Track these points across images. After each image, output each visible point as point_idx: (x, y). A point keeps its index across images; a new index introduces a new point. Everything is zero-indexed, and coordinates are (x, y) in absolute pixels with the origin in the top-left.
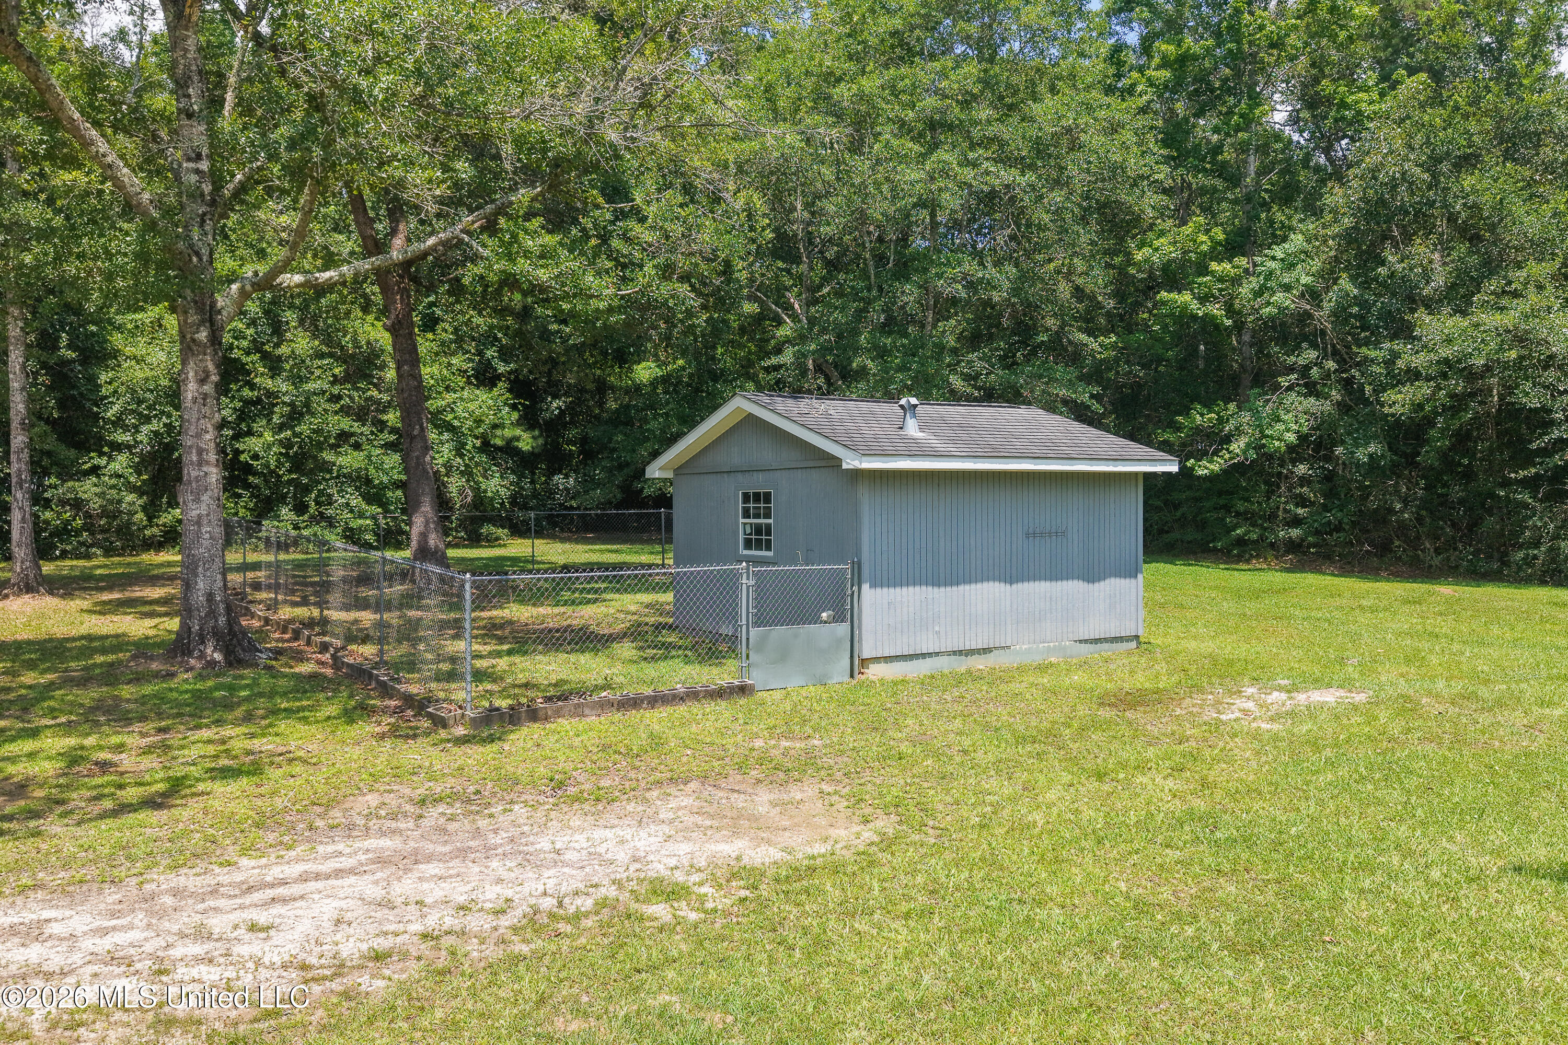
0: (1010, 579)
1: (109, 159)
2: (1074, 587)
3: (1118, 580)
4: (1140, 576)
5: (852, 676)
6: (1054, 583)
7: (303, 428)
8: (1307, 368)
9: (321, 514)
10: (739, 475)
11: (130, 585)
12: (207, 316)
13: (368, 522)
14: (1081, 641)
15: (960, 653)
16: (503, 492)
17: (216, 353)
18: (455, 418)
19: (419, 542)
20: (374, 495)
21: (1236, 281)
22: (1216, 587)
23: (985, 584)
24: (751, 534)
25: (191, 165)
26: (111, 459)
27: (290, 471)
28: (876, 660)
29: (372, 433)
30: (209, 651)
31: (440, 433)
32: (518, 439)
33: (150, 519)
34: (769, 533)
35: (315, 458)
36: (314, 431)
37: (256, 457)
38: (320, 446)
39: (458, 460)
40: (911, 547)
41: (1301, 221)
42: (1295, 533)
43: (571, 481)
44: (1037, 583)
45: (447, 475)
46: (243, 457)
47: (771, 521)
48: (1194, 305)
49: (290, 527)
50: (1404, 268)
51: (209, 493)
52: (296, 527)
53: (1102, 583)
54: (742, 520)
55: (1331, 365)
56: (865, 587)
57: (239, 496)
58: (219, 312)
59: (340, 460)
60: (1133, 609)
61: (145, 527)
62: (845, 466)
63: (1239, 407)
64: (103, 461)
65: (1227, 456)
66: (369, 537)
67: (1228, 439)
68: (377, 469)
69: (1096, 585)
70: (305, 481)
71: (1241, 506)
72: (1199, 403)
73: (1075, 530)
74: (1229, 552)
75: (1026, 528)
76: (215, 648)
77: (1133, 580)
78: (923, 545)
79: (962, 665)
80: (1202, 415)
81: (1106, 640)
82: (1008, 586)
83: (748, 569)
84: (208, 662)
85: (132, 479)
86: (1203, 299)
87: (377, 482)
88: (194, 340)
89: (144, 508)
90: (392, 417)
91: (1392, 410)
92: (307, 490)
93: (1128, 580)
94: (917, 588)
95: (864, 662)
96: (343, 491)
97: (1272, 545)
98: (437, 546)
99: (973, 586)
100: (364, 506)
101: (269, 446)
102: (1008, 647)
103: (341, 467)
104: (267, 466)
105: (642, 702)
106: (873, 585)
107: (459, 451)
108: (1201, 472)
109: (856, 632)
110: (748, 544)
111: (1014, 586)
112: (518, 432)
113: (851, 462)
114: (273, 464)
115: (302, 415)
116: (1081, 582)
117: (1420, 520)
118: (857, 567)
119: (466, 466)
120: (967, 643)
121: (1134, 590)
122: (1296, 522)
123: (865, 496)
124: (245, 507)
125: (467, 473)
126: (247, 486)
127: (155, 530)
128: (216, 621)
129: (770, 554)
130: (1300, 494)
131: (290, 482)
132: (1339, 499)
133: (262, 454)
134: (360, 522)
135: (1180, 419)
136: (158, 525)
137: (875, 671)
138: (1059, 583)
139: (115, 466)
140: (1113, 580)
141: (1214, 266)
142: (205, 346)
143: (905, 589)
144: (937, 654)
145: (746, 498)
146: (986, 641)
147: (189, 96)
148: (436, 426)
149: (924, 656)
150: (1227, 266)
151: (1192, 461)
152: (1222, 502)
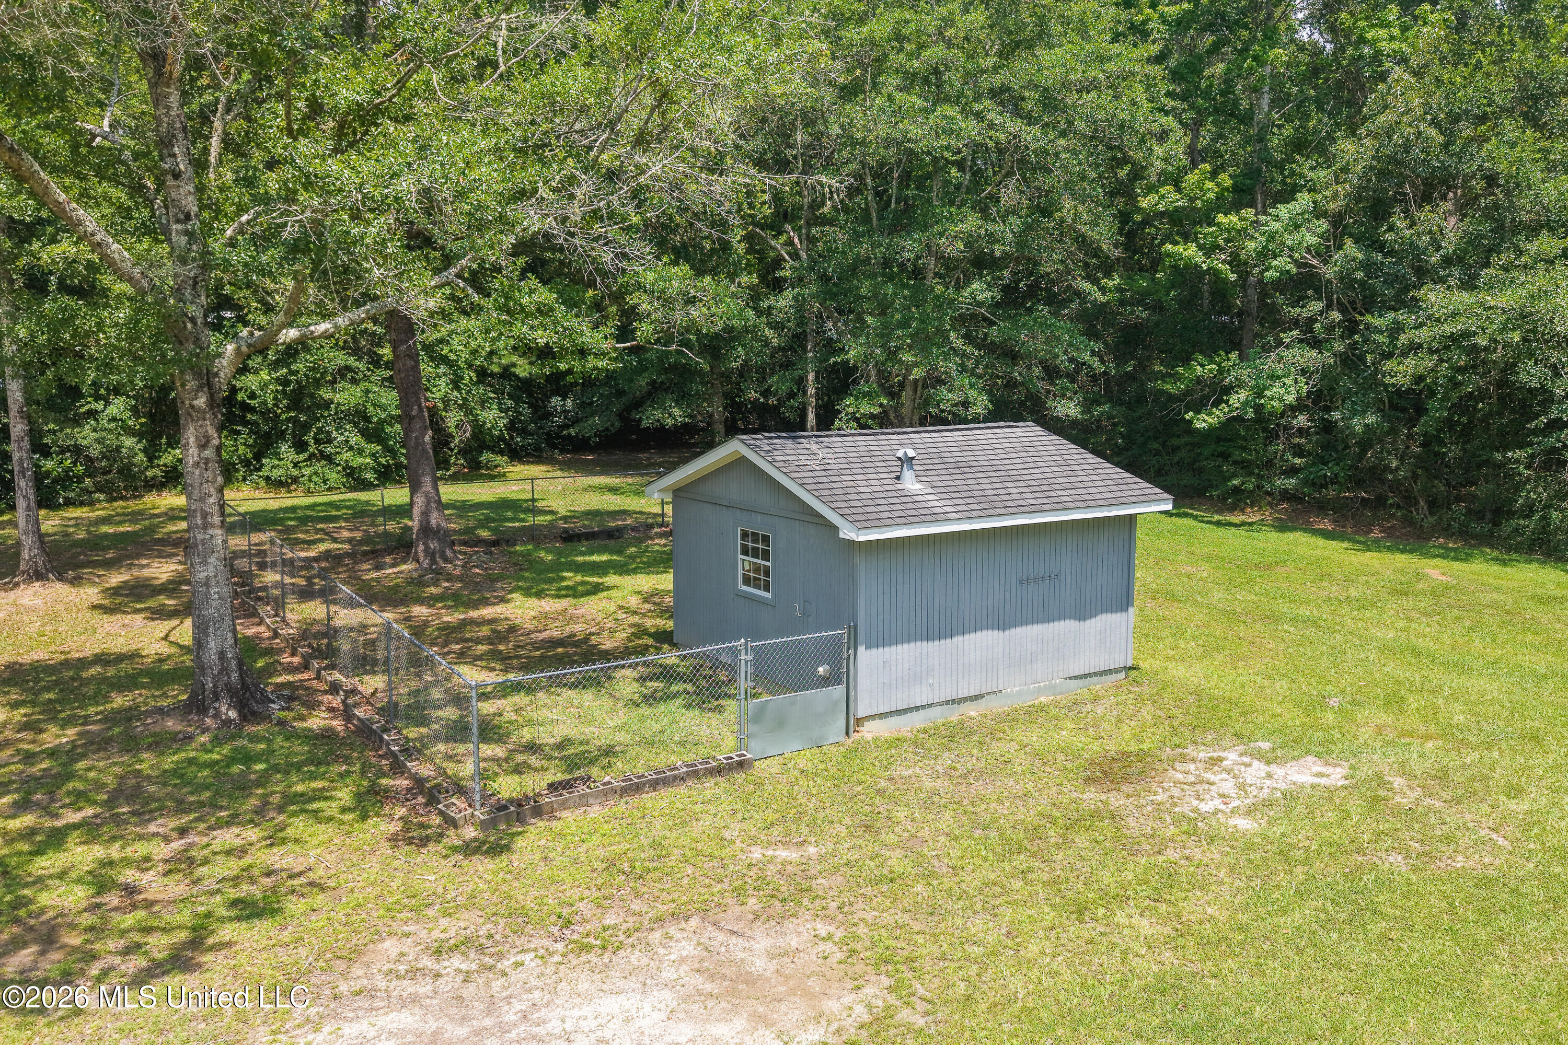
0: (1003, 625)
1: (98, 238)
2: (1066, 626)
3: (1109, 615)
4: (1130, 609)
5: (847, 733)
6: (1046, 625)
7: (299, 366)
8: (1312, 320)
9: (321, 452)
10: (738, 512)
11: (138, 556)
12: (204, 381)
13: (368, 460)
14: (1070, 678)
15: (953, 702)
16: (502, 423)
17: (216, 417)
18: (451, 351)
19: (421, 522)
20: (374, 434)
21: (1243, 233)
22: (1208, 558)
23: (979, 634)
24: (749, 571)
25: (180, 227)
26: (107, 403)
27: (289, 408)
28: (871, 717)
29: (369, 369)
30: (224, 709)
31: (437, 366)
32: (514, 365)
33: (151, 459)
34: (767, 573)
35: (312, 396)
36: (310, 369)
37: (253, 396)
38: (317, 383)
39: (456, 393)
40: (906, 606)
41: (1312, 168)
42: (1291, 483)
43: (569, 403)
44: (1029, 627)
45: (445, 410)
46: (240, 396)
47: (769, 564)
48: (1199, 258)
49: (291, 465)
50: (1412, 235)
51: (216, 555)
52: (296, 465)
53: (1093, 620)
54: (740, 556)
55: (1336, 316)
56: (861, 649)
57: (238, 433)
58: (217, 375)
59: (338, 398)
60: (1123, 641)
61: (146, 469)
62: (841, 535)
63: (1241, 358)
64: (100, 406)
65: (1226, 410)
66: (370, 476)
67: (1228, 390)
68: (374, 405)
69: (1088, 622)
70: (303, 418)
71: (1237, 455)
72: (1201, 352)
73: (1068, 571)
74: (1225, 499)
75: (1020, 575)
76: (229, 705)
77: (1124, 614)
78: (919, 603)
79: (954, 715)
80: (1202, 366)
81: (1095, 674)
82: (1001, 633)
83: (746, 644)
84: (223, 721)
85: (130, 423)
86: (1209, 250)
87: (375, 419)
88: (192, 407)
89: (145, 451)
90: (386, 352)
91: (1393, 381)
92: (306, 427)
93: (1119, 614)
94: (912, 645)
95: (859, 722)
96: (341, 428)
97: (1268, 493)
98: (438, 526)
99: (967, 637)
100: (363, 443)
101: (266, 385)
102: (1000, 691)
103: (339, 404)
104: (265, 403)
105: (644, 785)
106: (869, 646)
107: (456, 384)
108: (1200, 425)
109: (852, 693)
110: (747, 581)
111: (1007, 632)
112: (514, 358)
113: (848, 533)
114: (270, 403)
115: (297, 352)
116: (1072, 622)
117: (1415, 477)
118: (853, 631)
119: (464, 399)
120: (960, 692)
121: (1124, 624)
122: (1293, 471)
123: (863, 566)
124: (245, 444)
125: (464, 407)
126: (245, 423)
127: (156, 471)
128: (229, 678)
129: (768, 595)
130: (1298, 444)
131: (289, 420)
132: (1336, 451)
133: (258, 392)
134: (361, 460)
135: (1180, 370)
136: (158, 466)
137: (870, 731)
138: (1051, 624)
139: (112, 410)
140: (1104, 615)
141: (1221, 218)
142: (204, 412)
143: (900, 647)
144: (930, 705)
145: (745, 535)
146: (978, 688)
147: (174, 156)
148: (432, 359)
149: (917, 708)
150: (1234, 218)
151: (1191, 414)
152: (1220, 449)
